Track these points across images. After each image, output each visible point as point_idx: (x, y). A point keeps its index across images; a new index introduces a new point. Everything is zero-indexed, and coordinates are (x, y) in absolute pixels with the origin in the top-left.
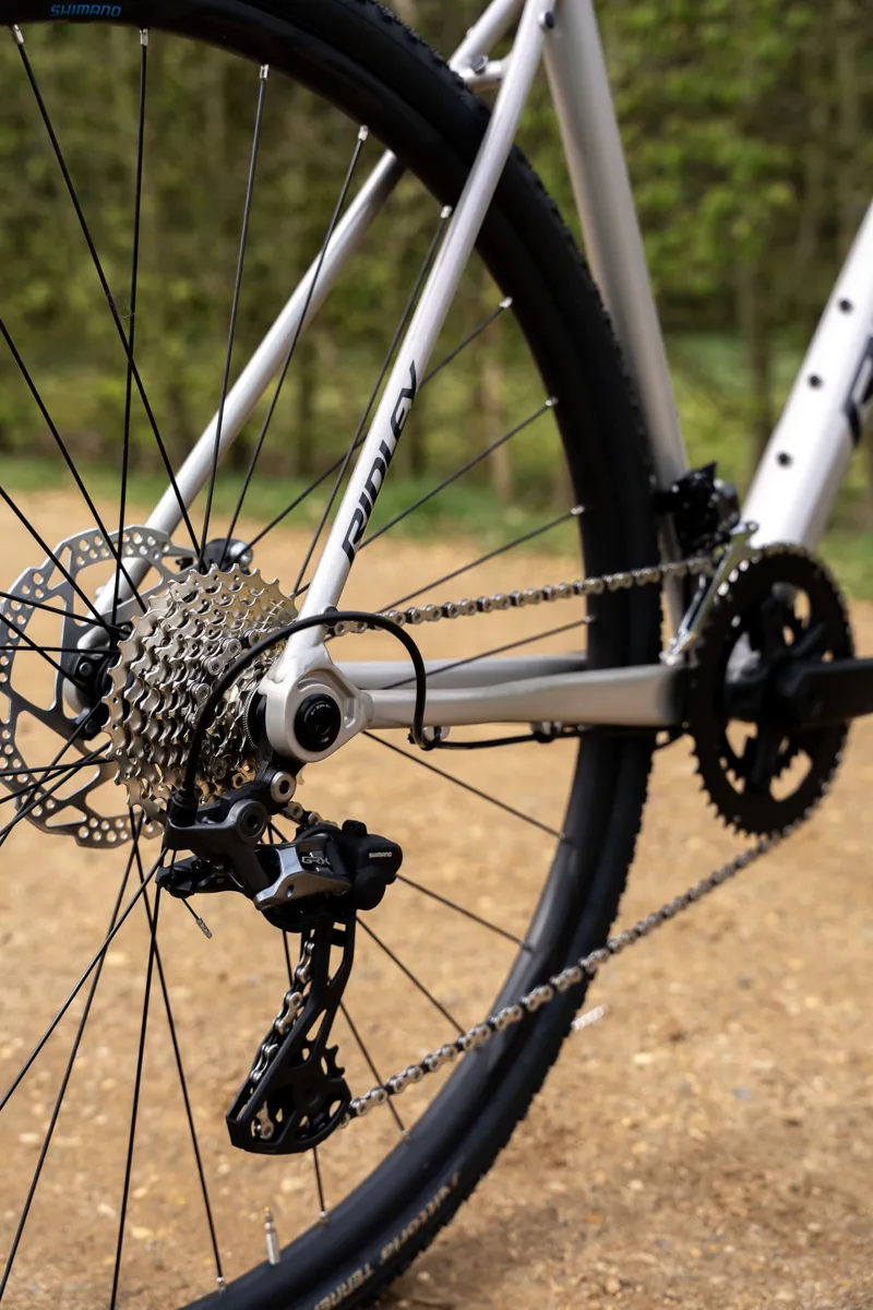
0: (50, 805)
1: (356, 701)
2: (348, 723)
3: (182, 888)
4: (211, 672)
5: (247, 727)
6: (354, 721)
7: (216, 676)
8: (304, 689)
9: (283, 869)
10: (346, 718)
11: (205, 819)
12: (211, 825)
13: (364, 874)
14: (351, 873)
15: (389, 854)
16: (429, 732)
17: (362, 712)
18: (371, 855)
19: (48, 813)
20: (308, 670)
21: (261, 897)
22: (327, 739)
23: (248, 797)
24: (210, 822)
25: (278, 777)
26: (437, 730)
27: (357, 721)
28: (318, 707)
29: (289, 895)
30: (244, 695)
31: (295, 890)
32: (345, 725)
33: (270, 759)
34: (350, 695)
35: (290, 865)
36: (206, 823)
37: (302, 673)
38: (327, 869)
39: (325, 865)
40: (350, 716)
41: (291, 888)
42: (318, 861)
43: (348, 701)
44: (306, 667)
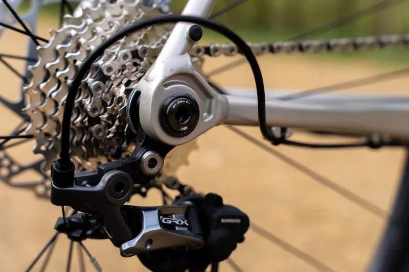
0: (15, 168)
1: (214, 101)
2: (206, 118)
3: (74, 235)
4: (106, 73)
5: (128, 116)
6: (211, 117)
7: (110, 77)
8: (169, 88)
9: (144, 227)
10: (205, 114)
11: (84, 183)
12: (88, 188)
13: (216, 235)
14: (205, 234)
15: (238, 221)
16: (276, 132)
17: (219, 110)
18: (223, 221)
19: (12, 174)
20: (173, 72)
21: (126, 246)
22: (186, 128)
23: (118, 169)
24: (87, 185)
25: (147, 155)
26: (284, 130)
27: (214, 117)
28: (179, 102)
29: (148, 247)
30: (128, 92)
31: (154, 243)
32: (203, 119)
33: (143, 141)
34: (209, 96)
35: (151, 224)
36: (84, 186)
37: (169, 74)
38: (185, 229)
39: (184, 226)
40: (209, 113)
41: (150, 241)
42: (177, 223)
43: (208, 101)
44: (172, 70)
